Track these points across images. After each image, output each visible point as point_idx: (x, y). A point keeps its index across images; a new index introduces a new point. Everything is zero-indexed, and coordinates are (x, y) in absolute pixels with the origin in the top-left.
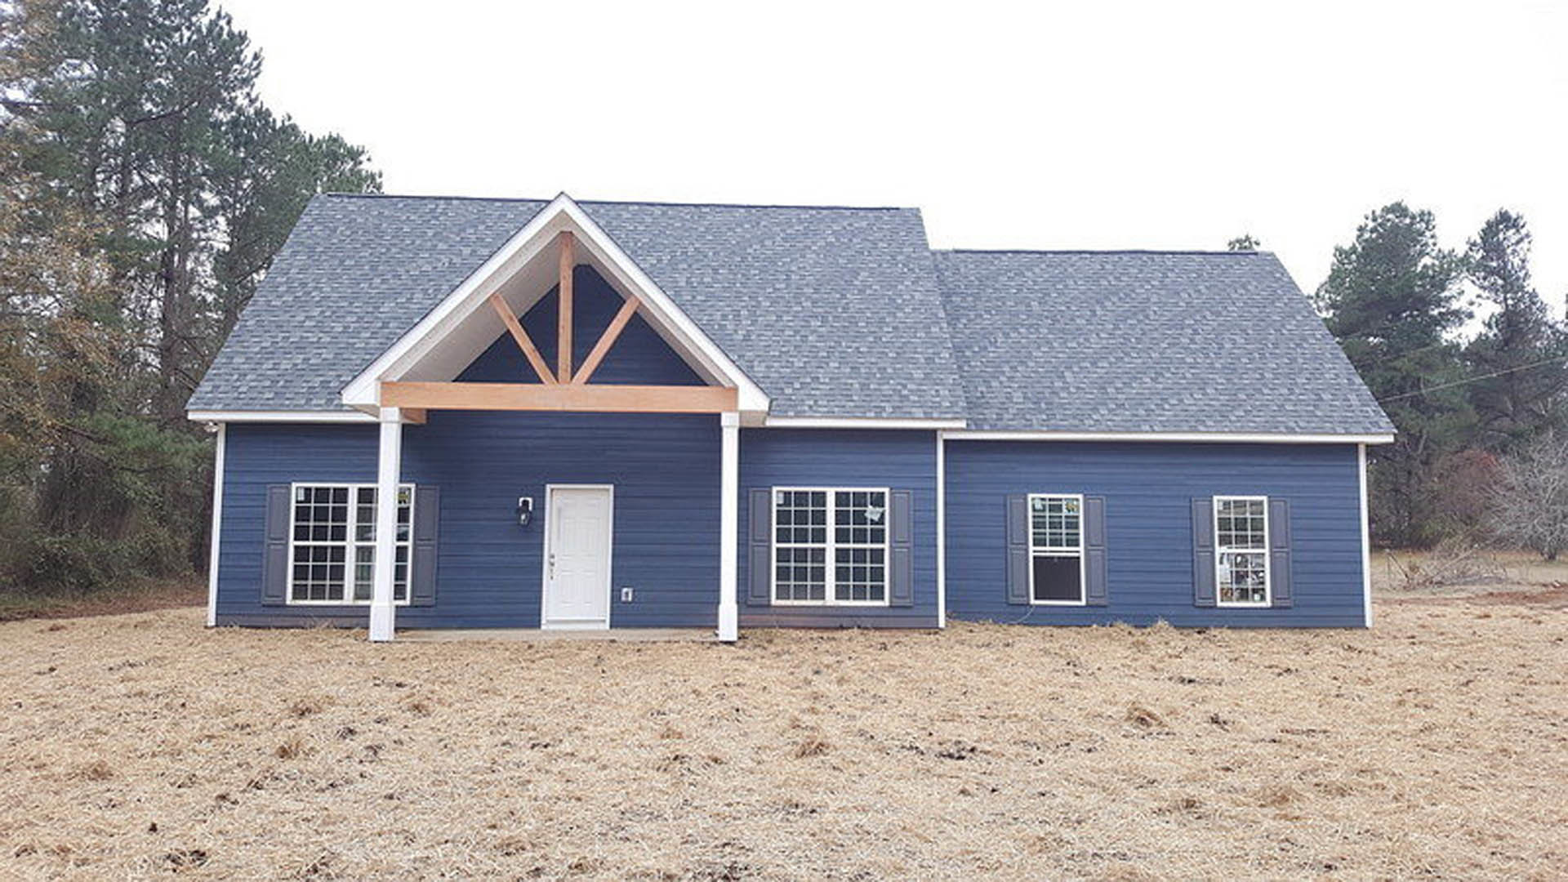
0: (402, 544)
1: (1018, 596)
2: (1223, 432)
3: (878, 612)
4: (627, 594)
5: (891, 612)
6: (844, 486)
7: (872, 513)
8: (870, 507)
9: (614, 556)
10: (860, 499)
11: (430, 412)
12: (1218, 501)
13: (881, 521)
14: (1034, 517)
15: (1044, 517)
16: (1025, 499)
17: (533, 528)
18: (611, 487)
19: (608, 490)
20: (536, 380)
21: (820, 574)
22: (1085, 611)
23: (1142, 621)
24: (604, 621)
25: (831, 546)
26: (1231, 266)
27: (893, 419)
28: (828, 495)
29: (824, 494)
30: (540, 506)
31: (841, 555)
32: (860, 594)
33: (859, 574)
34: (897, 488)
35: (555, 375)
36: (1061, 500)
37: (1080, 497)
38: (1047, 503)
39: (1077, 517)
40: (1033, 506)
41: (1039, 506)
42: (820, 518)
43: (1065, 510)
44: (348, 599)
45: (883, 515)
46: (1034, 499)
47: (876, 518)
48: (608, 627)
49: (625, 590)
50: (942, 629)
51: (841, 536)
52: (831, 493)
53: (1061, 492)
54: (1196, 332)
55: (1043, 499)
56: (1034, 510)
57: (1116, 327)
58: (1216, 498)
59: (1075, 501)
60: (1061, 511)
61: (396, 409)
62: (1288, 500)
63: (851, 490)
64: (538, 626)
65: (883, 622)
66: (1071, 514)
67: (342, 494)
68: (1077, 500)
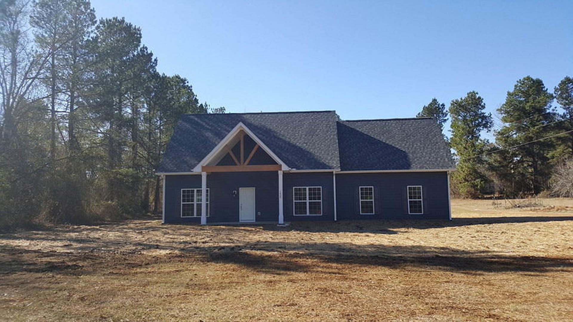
0: (207, 202)
1: (357, 212)
3: (320, 217)
4: (259, 213)
5: (323, 217)
6: (310, 186)
8: (317, 191)
9: (256, 204)
11: (212, 173)
12: (408, 187)
13: (319, 195)
14: (361, 192)
15: (364, 192)
16: (359, 188)
17: (237, 198)
19: (254, 189)
20: (236, 164)
21: (304, 208)
22: (374, 216)
24: (254, 220)
25: (308, 201)
29: (305, 188)
30: (238, 193)
31: (311, 203)
32: (315, 213)
33: (315, 208)
34: (323, 187)
35: (240, 163)
36: (368, 188)
37: (373, 187)
39: (372, 192)
42: (304, 194)
44: (195, 216)
45: (320, 193)
46: (361, 188)
51: (310, 199)
52: (307, 188)
53: (368, 186)
55: (363, 188)
56: (361, 190)
59: (371, 188)
60: (368, 191)
61: (205, 172)
63: (313, 187)
66: (370, 191)
67: (193, 191)
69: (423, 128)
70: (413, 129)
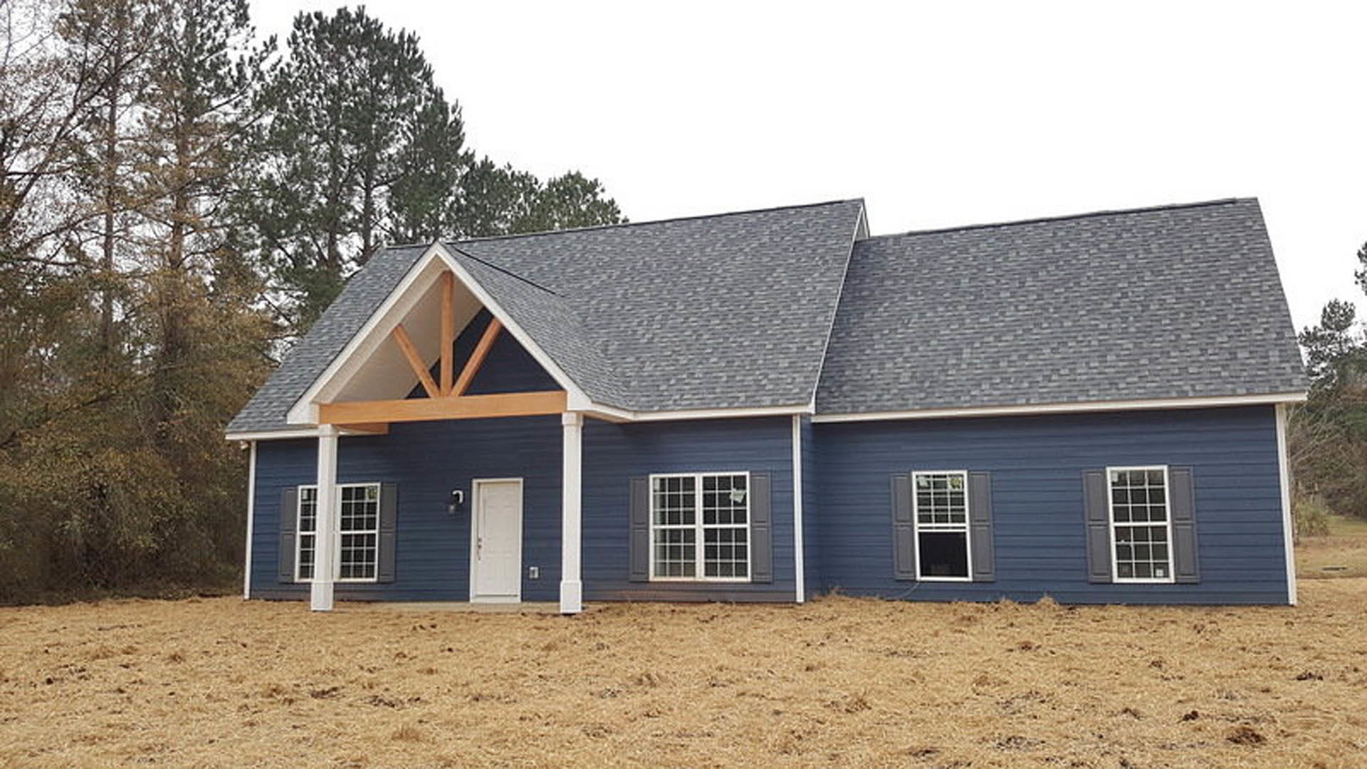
1: (902, 572)
2: (1104, 401)
3: (742, 588)
4: (535, 571)
5: (752, 588)
6: (711, 471)
7: (735, 495)
8: (733, 491)
9: (524, 539)
10: (724, 482)
11: (391, 424)
12: (1111, 473)
13: (744, 503)
14: (919, 494)
15: (929, 494)
16: (910, 478)
17: (462, 516)
18: (521, 480)
19: (518, 482)
21: (691, 552)
22: (973, 587)
23: (1028, 598)
24: (516, 596)
25: (699, 527)
26: (1198, 219)
27: (746, 407)
28: (697, 480)
29: (693, 479)
30: (468, 498)
31: (710, 535)
32: (726, 571)
33: (726, 552)
34: (756, 472)
35: (441, 390)
36: (945, 476)
37: (965, 473)
38: (931, 479)
39: (963, 493)
40: (918, 483)
41: (923, 483)
42: (690, 501)
43: (950, 487)
44: (336, 577)
45: (745, 496)
46: (918, 477)
47: (739, 500)
48: (519, 600)
49: (532, 568)
50: (800, 604)
51: (708, 518)
52: (699, 478)
53: (944, 469)
54: (1125, 295)
55: (928, 476)
56: (919, 487)
57: (1040, 297)
58: (1109, 469)
59: (960, 478)
60: (946, 487)
61: (329, 425)
62: (1192, 468)
63: (717, 474)
64: (468, 600)
65: (746, 597)
66: (957, 490)
68: (962, 476)
69: (1203, 240)
70: (1161, 246)
